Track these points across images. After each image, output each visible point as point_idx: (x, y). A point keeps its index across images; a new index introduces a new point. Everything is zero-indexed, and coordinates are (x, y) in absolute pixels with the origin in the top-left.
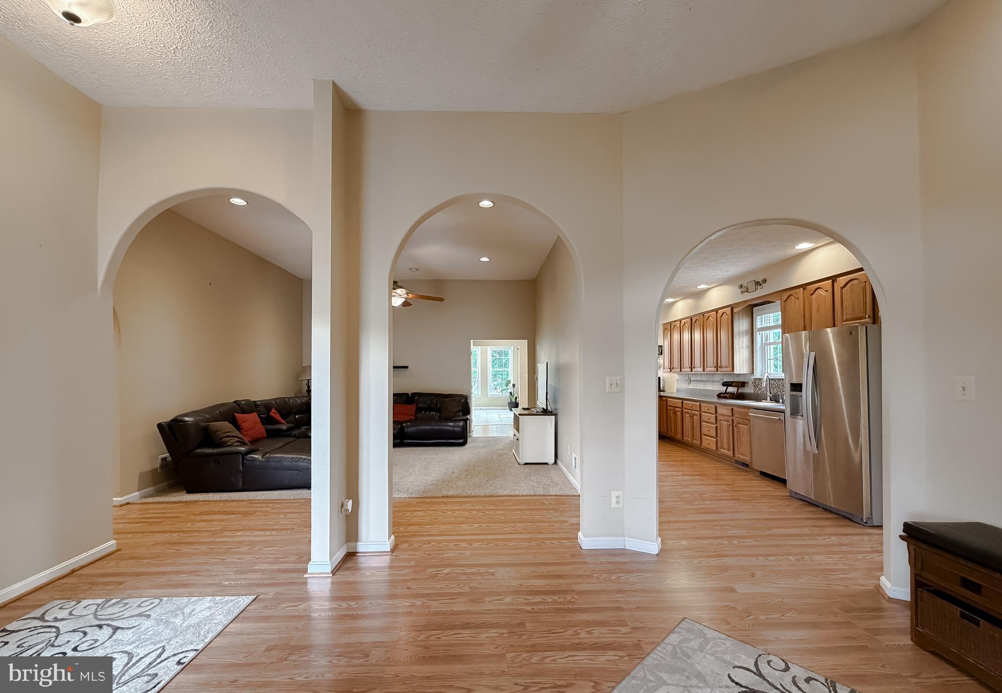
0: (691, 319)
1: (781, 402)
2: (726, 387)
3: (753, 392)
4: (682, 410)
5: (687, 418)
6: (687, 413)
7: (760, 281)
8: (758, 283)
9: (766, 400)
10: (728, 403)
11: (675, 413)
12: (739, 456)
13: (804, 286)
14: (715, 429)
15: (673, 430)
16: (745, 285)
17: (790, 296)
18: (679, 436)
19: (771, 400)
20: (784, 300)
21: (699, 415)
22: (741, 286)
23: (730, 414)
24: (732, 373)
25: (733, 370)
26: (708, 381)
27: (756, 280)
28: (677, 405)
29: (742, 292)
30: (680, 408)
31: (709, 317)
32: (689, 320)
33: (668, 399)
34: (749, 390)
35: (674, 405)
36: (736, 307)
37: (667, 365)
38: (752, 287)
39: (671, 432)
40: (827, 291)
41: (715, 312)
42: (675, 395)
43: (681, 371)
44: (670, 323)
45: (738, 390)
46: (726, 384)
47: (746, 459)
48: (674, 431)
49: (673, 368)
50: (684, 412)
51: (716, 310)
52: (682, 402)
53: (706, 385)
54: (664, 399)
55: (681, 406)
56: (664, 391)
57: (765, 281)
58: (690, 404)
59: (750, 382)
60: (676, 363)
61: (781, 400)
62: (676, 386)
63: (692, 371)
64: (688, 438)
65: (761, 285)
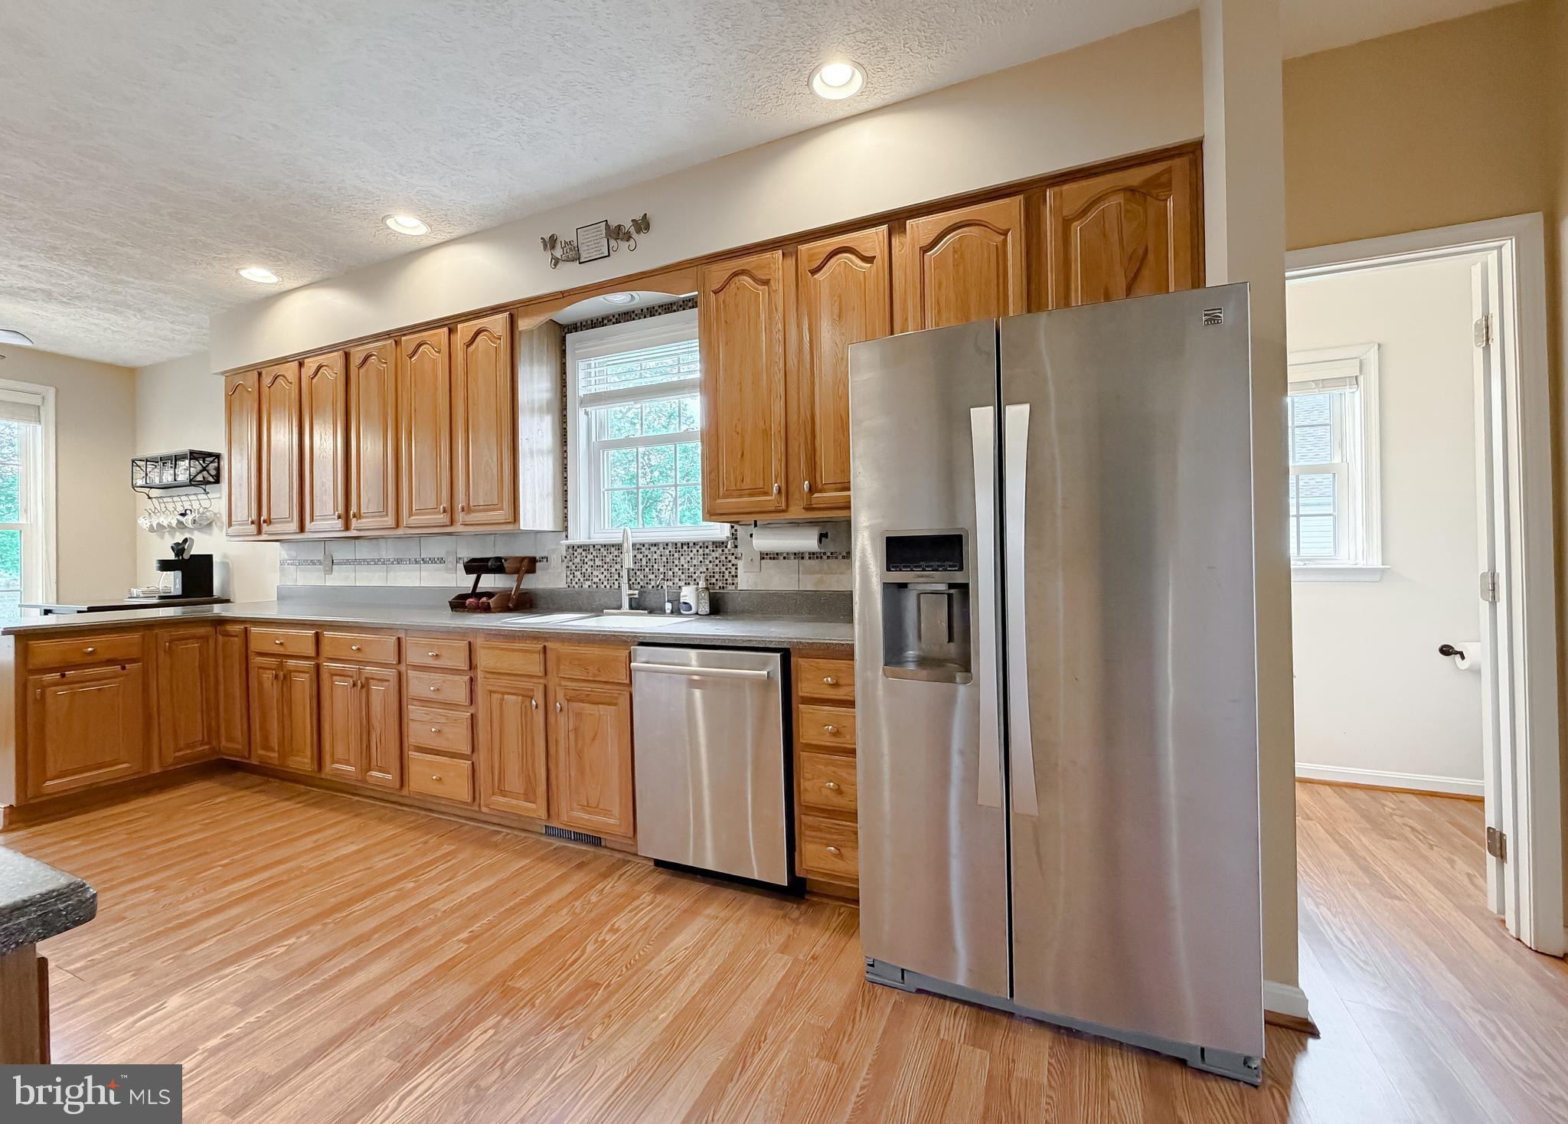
0: (347, 355)
1: (668, 611)
2: (474, 576)
3: (563, 585)
4: (318, 667)
5: (338, 693)
6: (342, 674)
7: (628, 225)
8: (616, 233)
9: (619, 607)
10: (516, 627)
11: (285, 678)
12: (574, 815)
13: (787, 244)
14: (467, 724)
15: (274, 742)
16: (566, 234)
17: (736, 274)
18: (302, 762)
19: (631, 607)
20: (716, 287)
21: (394, 681)
22: (551, 243)
23: (538, 669)
24: (510, 527)
25: (516, 518)
26: (399, 561)
27: (613, 224)
28: (292, 649)
29: (556, 262)
30: (307, 658)
31: (419, 346)
32: (337, 357)
33: (254, 630)
34: (547, 580)
35: (281, 650)
36: (526, 315)
37: (243, 510)
38: (593, 243)
39: (267, 747)
40: (870, 260)
41: (446, 329)
42: (272, 613)
43: (302, 529)
44: (258, 370)
45: (519, 581)
46: (476, 567)
47: (610, 821)
48: (281, 744)
49: (268, 522)
50: (325, 676)
51: (450, 324)
52: (317, 636)
53: (391, 574)
54: (237, 628)
55: (311, 652)
56: (228, 601)
57: (643, 225)
58: (354, 641)
59: (555, 559)
60: (282, 503)
61: (668, 606)
62: (273, 581)
63: (347, 528)
64: (343, 766)
65: (628, 237)
